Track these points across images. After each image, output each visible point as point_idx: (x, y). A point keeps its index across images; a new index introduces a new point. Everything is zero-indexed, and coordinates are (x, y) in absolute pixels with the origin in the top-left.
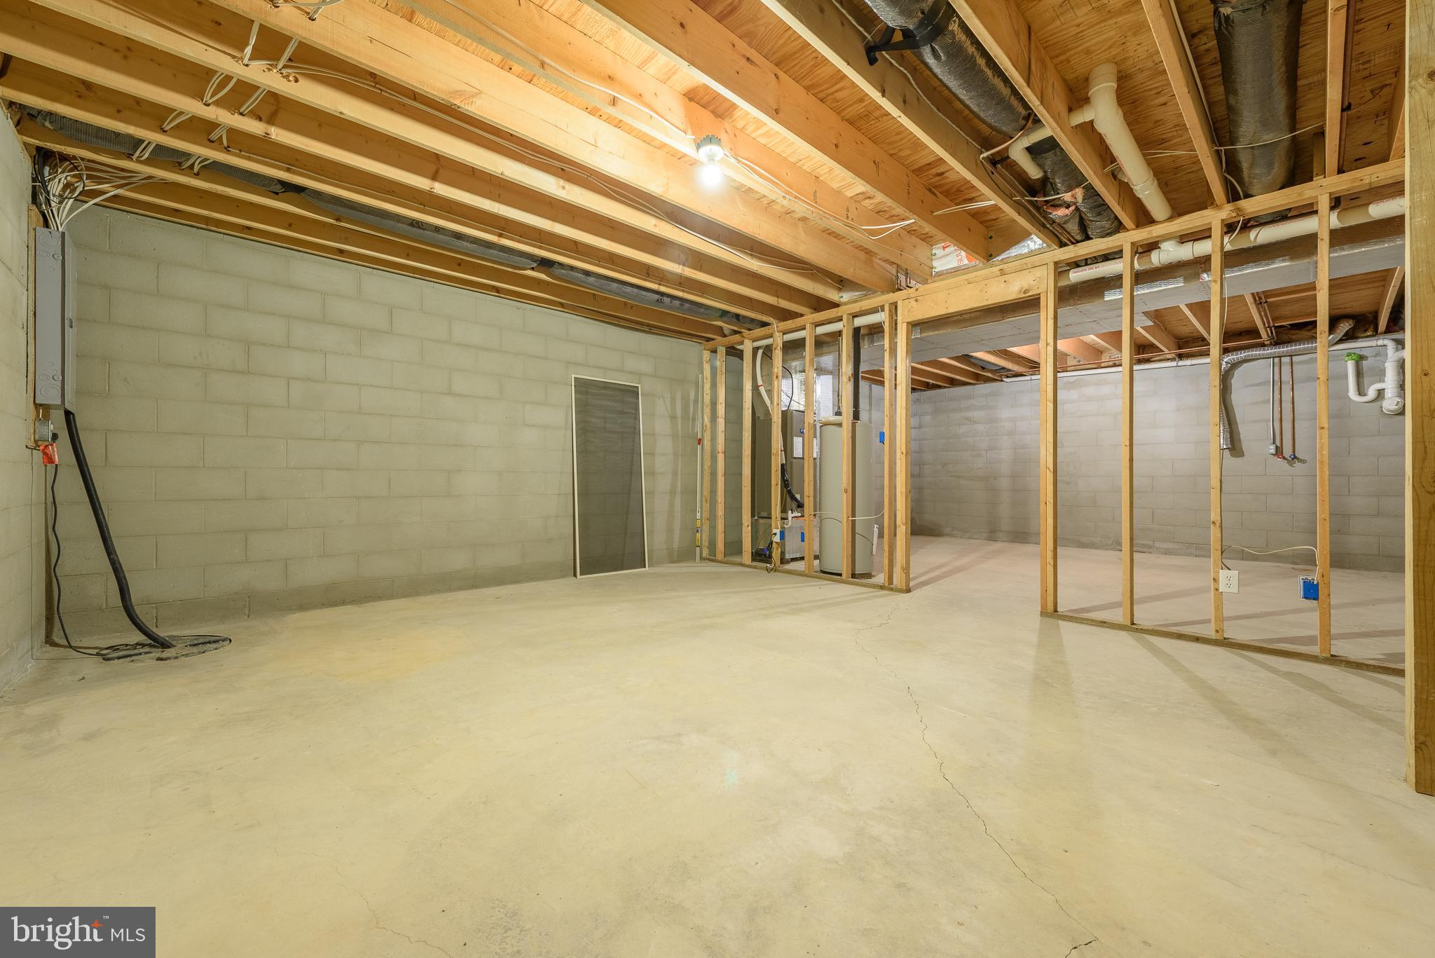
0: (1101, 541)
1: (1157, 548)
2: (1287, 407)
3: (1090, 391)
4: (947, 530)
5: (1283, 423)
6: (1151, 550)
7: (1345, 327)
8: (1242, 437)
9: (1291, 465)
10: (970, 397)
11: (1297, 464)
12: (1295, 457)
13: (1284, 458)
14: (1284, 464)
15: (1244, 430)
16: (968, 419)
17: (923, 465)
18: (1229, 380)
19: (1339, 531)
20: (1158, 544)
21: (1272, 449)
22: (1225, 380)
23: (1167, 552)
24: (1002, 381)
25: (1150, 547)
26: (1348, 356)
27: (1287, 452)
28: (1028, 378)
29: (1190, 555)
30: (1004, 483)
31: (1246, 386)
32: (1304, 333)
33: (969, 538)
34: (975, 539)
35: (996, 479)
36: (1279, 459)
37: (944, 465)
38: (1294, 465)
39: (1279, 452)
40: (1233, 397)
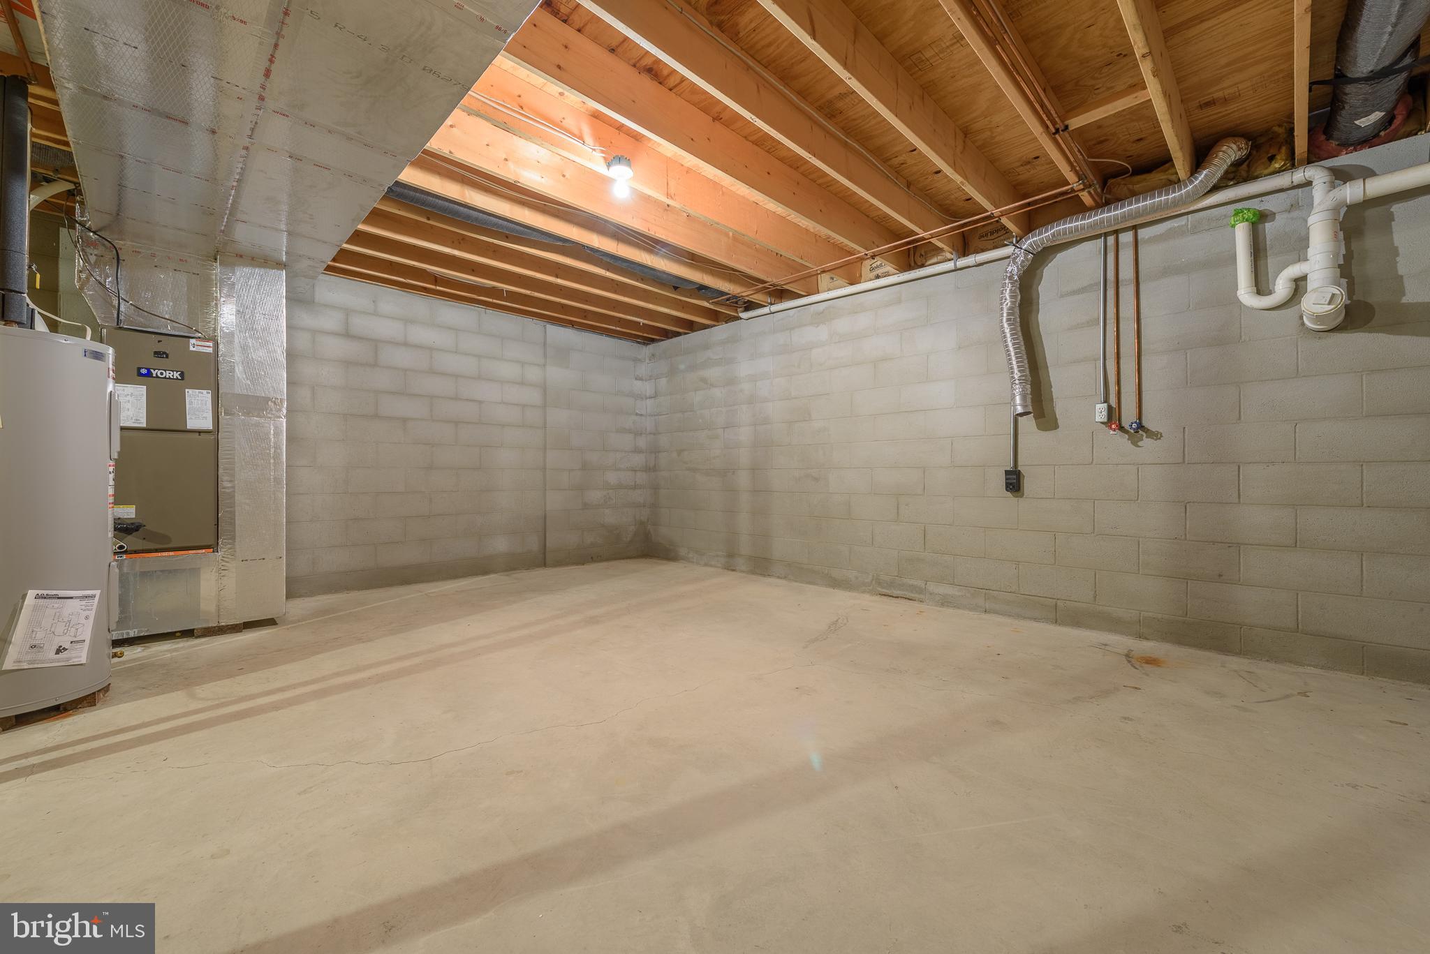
0: (857, 578)
1: (931, 594)
2: (1128, 328)
3: (842, 325)
4: (682, 552)
5: (1122, 361)
6: (922, 596)
7: (1229, 153)
8: (1055, 392)
9: (1135, 444)
10: (706, 347)
11: (1146, 442)
12: (1140, 426)
13: (1121, 428)
14: (1122, 440)
15: (1060, 380)
16: (704, 380)
17: (659, 452)
18: (1034, 286)
19: (1220, 576)
20: (932, 587)
21: (1100, 412)
22: (1027, 286)
23: (945, 602)
24: (739, 318)
25: (921, 591)
26: (1236, 214)
27: (1129, 416)
28: (766, 310)
29: (974, 608)
30: (743, 480)
31: (1062, 296)
32: (1157, 177)
33: (706, 565)
34: (711, 566)
35: (734, 473)
36: (1112, 432)
37: (680, 452)
38: (1140, 444)
39: (1113, 417)
40: (1041, 317)
